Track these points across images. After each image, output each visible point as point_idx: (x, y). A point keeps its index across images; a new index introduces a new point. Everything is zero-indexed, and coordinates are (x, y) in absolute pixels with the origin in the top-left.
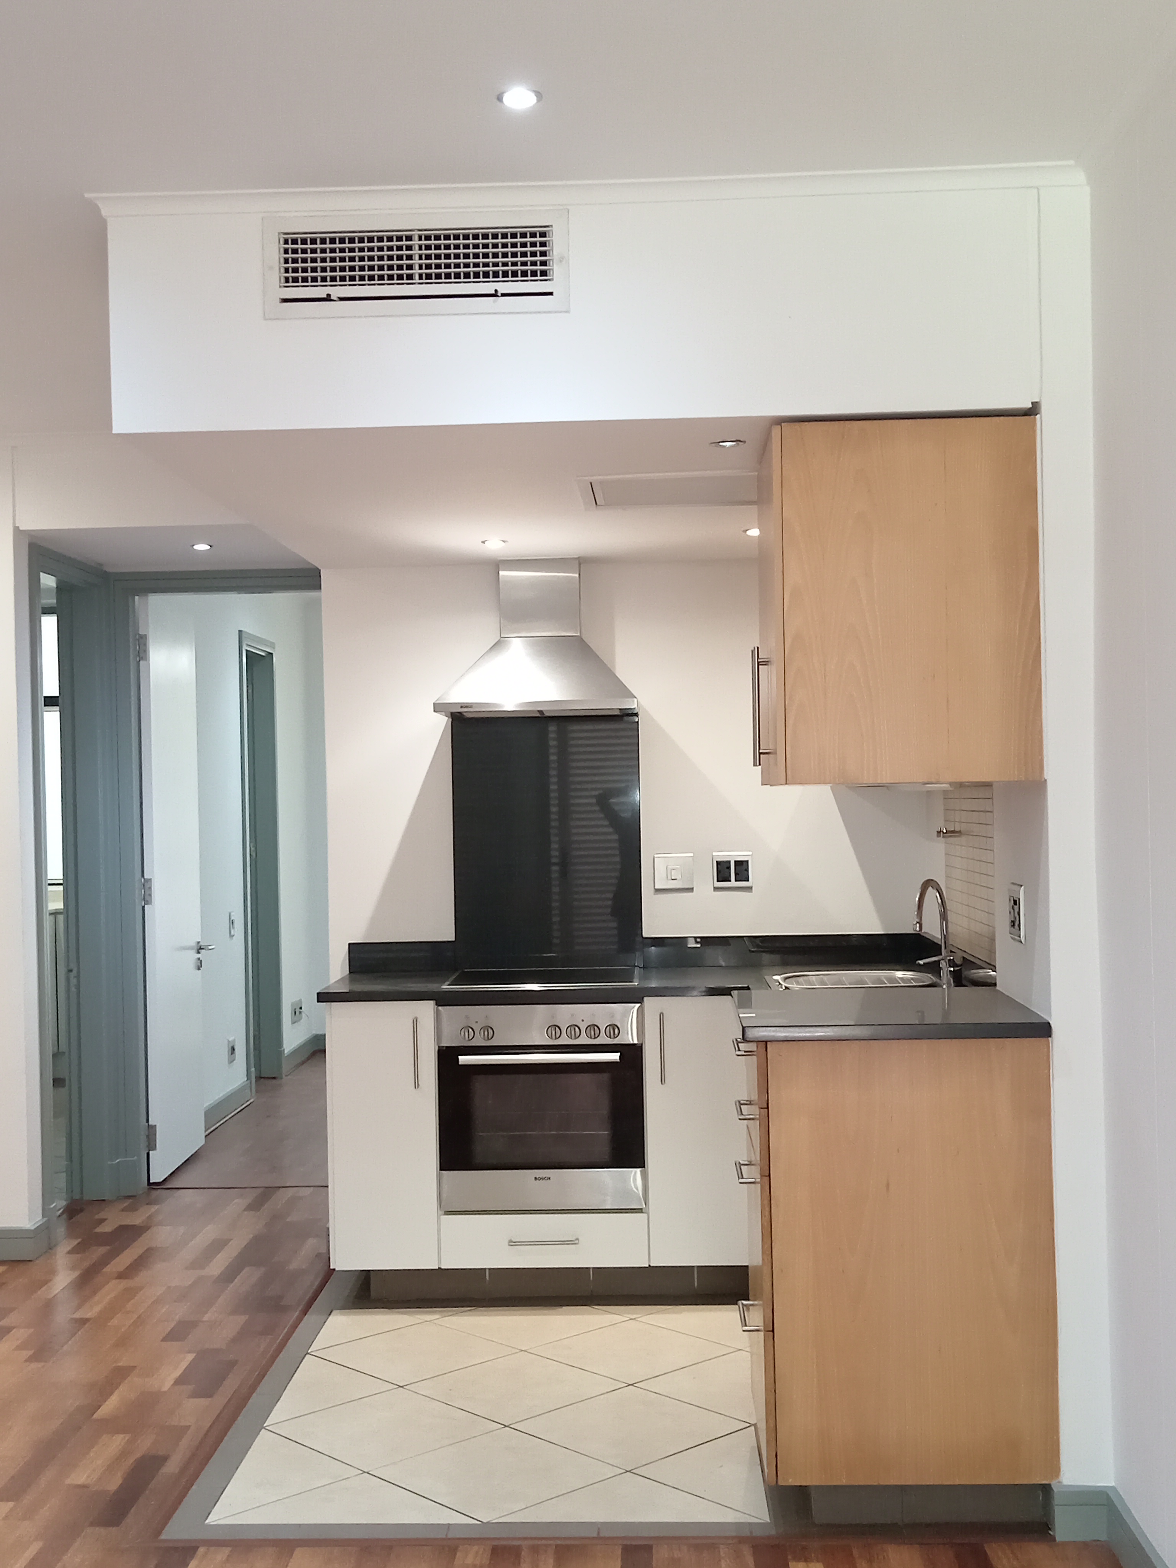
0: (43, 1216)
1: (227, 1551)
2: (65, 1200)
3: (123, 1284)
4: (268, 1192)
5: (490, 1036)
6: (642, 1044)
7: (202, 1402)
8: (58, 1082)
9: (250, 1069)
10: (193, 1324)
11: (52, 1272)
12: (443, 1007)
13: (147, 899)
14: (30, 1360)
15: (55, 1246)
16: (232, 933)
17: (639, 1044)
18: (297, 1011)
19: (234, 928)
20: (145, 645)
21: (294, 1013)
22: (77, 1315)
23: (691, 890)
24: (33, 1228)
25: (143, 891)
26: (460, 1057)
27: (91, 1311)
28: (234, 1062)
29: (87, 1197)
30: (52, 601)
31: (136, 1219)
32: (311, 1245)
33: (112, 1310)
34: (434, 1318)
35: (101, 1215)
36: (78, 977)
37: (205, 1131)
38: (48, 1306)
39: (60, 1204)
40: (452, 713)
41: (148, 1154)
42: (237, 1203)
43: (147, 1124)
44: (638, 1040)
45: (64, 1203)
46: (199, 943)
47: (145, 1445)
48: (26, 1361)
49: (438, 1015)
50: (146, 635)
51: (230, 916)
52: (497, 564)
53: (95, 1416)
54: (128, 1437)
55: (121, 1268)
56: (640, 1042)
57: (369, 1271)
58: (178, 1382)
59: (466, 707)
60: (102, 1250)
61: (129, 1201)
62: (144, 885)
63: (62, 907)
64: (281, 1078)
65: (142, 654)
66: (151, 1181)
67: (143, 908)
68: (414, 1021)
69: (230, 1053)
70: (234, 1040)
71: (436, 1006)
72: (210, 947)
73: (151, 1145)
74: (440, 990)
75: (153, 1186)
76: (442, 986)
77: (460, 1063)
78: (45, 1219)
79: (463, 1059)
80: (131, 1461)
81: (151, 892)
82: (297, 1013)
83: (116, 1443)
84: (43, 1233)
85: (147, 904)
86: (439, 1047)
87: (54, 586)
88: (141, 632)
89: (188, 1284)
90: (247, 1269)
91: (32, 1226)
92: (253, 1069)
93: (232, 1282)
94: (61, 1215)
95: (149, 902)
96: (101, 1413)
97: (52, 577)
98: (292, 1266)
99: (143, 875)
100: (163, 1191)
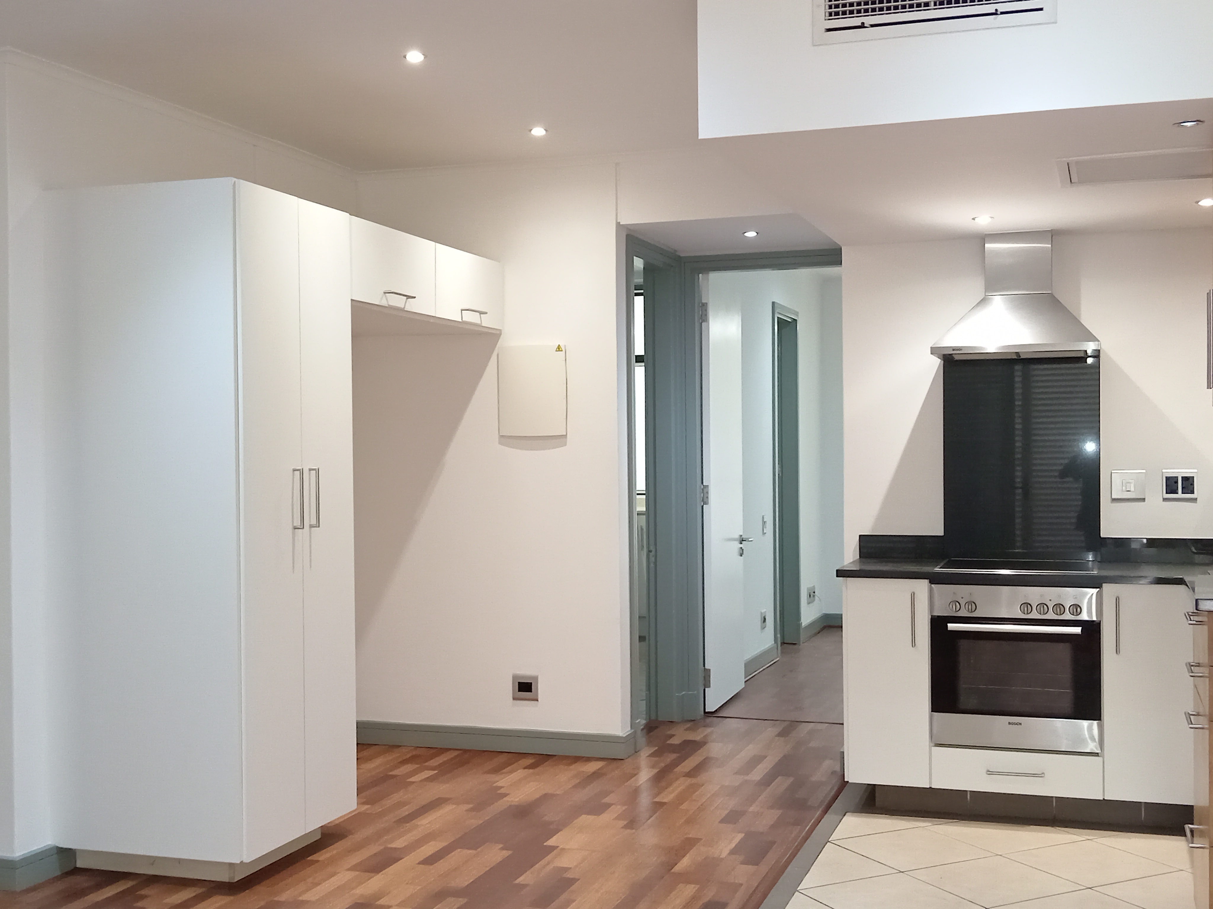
0: (631, 729)
2: (645, 720)
3: (689, 781)
4: (794, 724)
5: (973, 610)
6: (1100, 621)
7: (750, 868)
8: (642, 638)
9: (777, 635)
10: (742, 813)
11: (637, 769)
12: (934, 585)
13: (705, 501)
14: (626, 827)
15: (641, 749)
16: (765, 532)
17: (1098, 621)
19: (766, 528)
20: (706, 310)
21: (809, 596)
22: (656, 800)
23: (1143, 500)
24: (624, 736)
25: (702, 495)
26: (949, 625)
27: (667, 797)
28: (765, 629)
29: (660, 719)
30: (640, 280)
31: (697, 736)
32: (829, 765)
33: (681, 798)
34: (925, 825)
35: (671, 732)
36: (655, 556)
37: (745, 678)
38: (636, 792)
39: (642, 721)
40: (944, 355)
41: (704, 690)
42: (771, 731)
43: (704, 668)
44: (1097, 618)
45: (644, 722)
46: (741, 536)
47: (710, 894)
48: (622, 828)
49: (931, 591)
50: (707, 303)
51: (763, 518)
52: (983, 238)
53: (673, 870)
54: (697, 887)
55: (687, 770)
56: (1099, 619)
57: (875, 786)
58: (732, 852)
59: (958, 350)
60: (674, 756)
61: (692, 723)
62: (703, 490)
63: (645, 510)
64: (800, 645)
65: (704, 318)
66: (706, 711)
67: (702, 507)
68: (912, 594)
69: (762, 621)
70: (766, 612)
71: (929, 584)
72: (750, 540)
73: (707, 683)
74: (934, 571)
75: (708, 714)
76: (934, 568)
77: (949, 629)
78: (633, 730)
79: (951, 626)
80: (702, 902)
81: (708, 495)
82: (811, 596)
83: (690, 890)
84: (632, 737)
85: (705, 504)
86: (932, 616)
87: (642, 267)
88: (704, 301)
89: (737, 784)
90: (779, 778)
91: (624, 734)
92: (779, 636)
93: (769, 786)
94: (642, 730)
95: (706, 503)
96: (677, 868)
97: (641, 259)
98: (814, 779)
99: (702, 483)
100: (715, 718)
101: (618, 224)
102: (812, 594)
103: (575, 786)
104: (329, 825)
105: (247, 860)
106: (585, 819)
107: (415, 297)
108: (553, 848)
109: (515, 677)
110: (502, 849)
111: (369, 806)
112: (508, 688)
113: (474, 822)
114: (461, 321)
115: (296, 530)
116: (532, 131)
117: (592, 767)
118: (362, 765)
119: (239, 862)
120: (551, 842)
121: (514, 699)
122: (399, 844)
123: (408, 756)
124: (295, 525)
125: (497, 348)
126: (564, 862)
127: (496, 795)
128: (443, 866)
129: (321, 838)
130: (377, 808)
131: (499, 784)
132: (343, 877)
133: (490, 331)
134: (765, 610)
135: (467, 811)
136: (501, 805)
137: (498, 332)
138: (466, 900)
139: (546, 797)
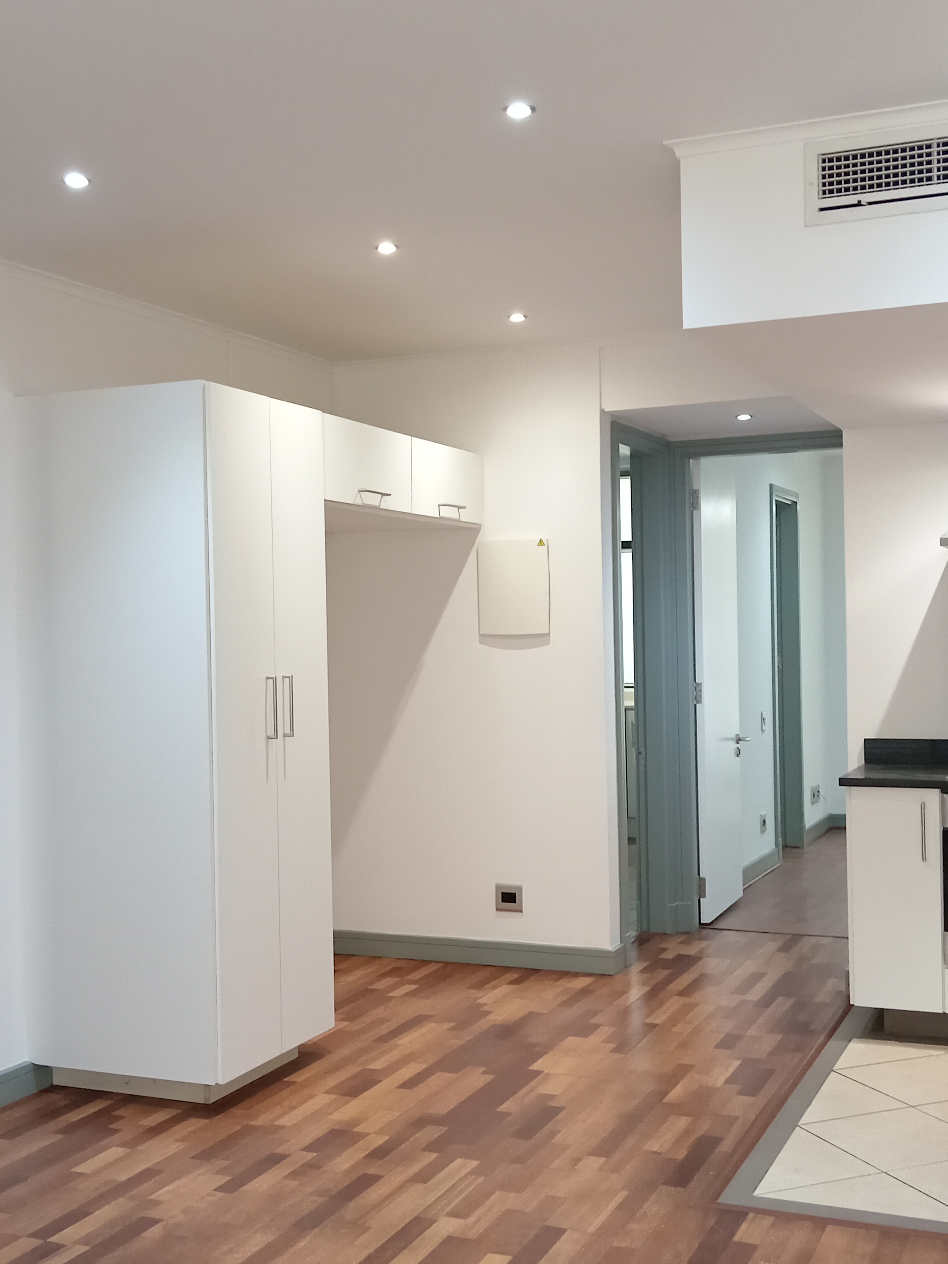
0: (621, 942)
1: (771, 1219)
2: (636, 931)
3: (683, 1000)
4: (795, 938)
7: (747, 1100)
8: (631, 840)
9: (778, 838)
10: (740, 1037)
11: (627, 987)
12: (947, 795)
13: (698, 699)
14: (614, 1051)
15: (630, 965)
16: (764, 728)
18: (816, 795)
19: (765, 725)
20: (698, 497)
21: (813, 796)
22: (647, 1021)
24: (614, 950)
25: (695, 693)
27: (659, 1018)
28: (765, 832)
29: (652, 931)
30: (626, 466)
31: (691, 950)
32: (832, 984)
33: (674, 1020)
35: (664, 945)
36: (646, 758)
37: (744, 885)
38: (626, 1012)
39: (632, 933)
41: (699, 901)
42: (771, 945)
43: (698, 876)
45: (636, 933)
46: (738, 735)
47: (704, 1128)
48: (611, 1051)
49: (943, 801)
50: (698, 489)
51: (762, 715)
53: (664, 1100)
54: (690, 1119)
55: (680, 988)
57: (883, 1009)
58: (727, 1081)
60: (665, 973)
61: (685, 936)
62: (696, 688)
63: (634, 705)
64: (803, 848)
65: (695, 505)
66: (702, 922)
67: (695, 706)
68: (922, 806)
69: (762, 825)
70: (765, 815)
71: (941, 794)
72: (747, 739)
73: (702, 893)
74: (944, 780)
75: (703, 926)
76: (946, 776)
78: (623, 944)
80: (693, 1138)
81: (701, 693)
82: (816, 796)
83: (682, 1122)
84: (621, 953)
85: (698, 703)
86: (944, 828)
87: (629, 453)
88: (695, 488)
89: (733, 1005)
90: (780, 998)
91: (613, 948)
92: (780, 839)
93: (768, 1007)
94: (633, 942)
95: (699, 701)
96: (669, 1098)
97: (628, 447)
98: (817, 999)
99: (695, 680)
100: (711, 931)
101: (602, 411)
102: (816, 793)
103: (562, 1004)
104: (306, 1043)
105: (222, 1082)
106: (571, 1040)
107: (390, 495)
108: (538, 1073)
109: (498, 887)
110: (484, 1073)
111: (348, 1023)
112: (491, 898)
113: (456, 1043)
114: (438, 516)
115: (270, 740)
116: (510, 317)
117: (581, 983)
118: (341, 978)
119: (214, 1084)
120: (535, 1067)
121: (497, 910)
122: (377, 1065)
123: (389, 968)
124: (268, 734)
125: (476, 543)
126: (548, 1088)
127: (480, 1012)
128: (423, 1090)
129: (298, 1057)
130: (355, 1026)
131: (480, 1001)
132: (320, 1100)
133: (469, 526)
134: (765, 812)
135: (449, 1029)
136: (484, 1024)
137: (478, 526)
138: (446, 1129)
139: (531, 1016)
